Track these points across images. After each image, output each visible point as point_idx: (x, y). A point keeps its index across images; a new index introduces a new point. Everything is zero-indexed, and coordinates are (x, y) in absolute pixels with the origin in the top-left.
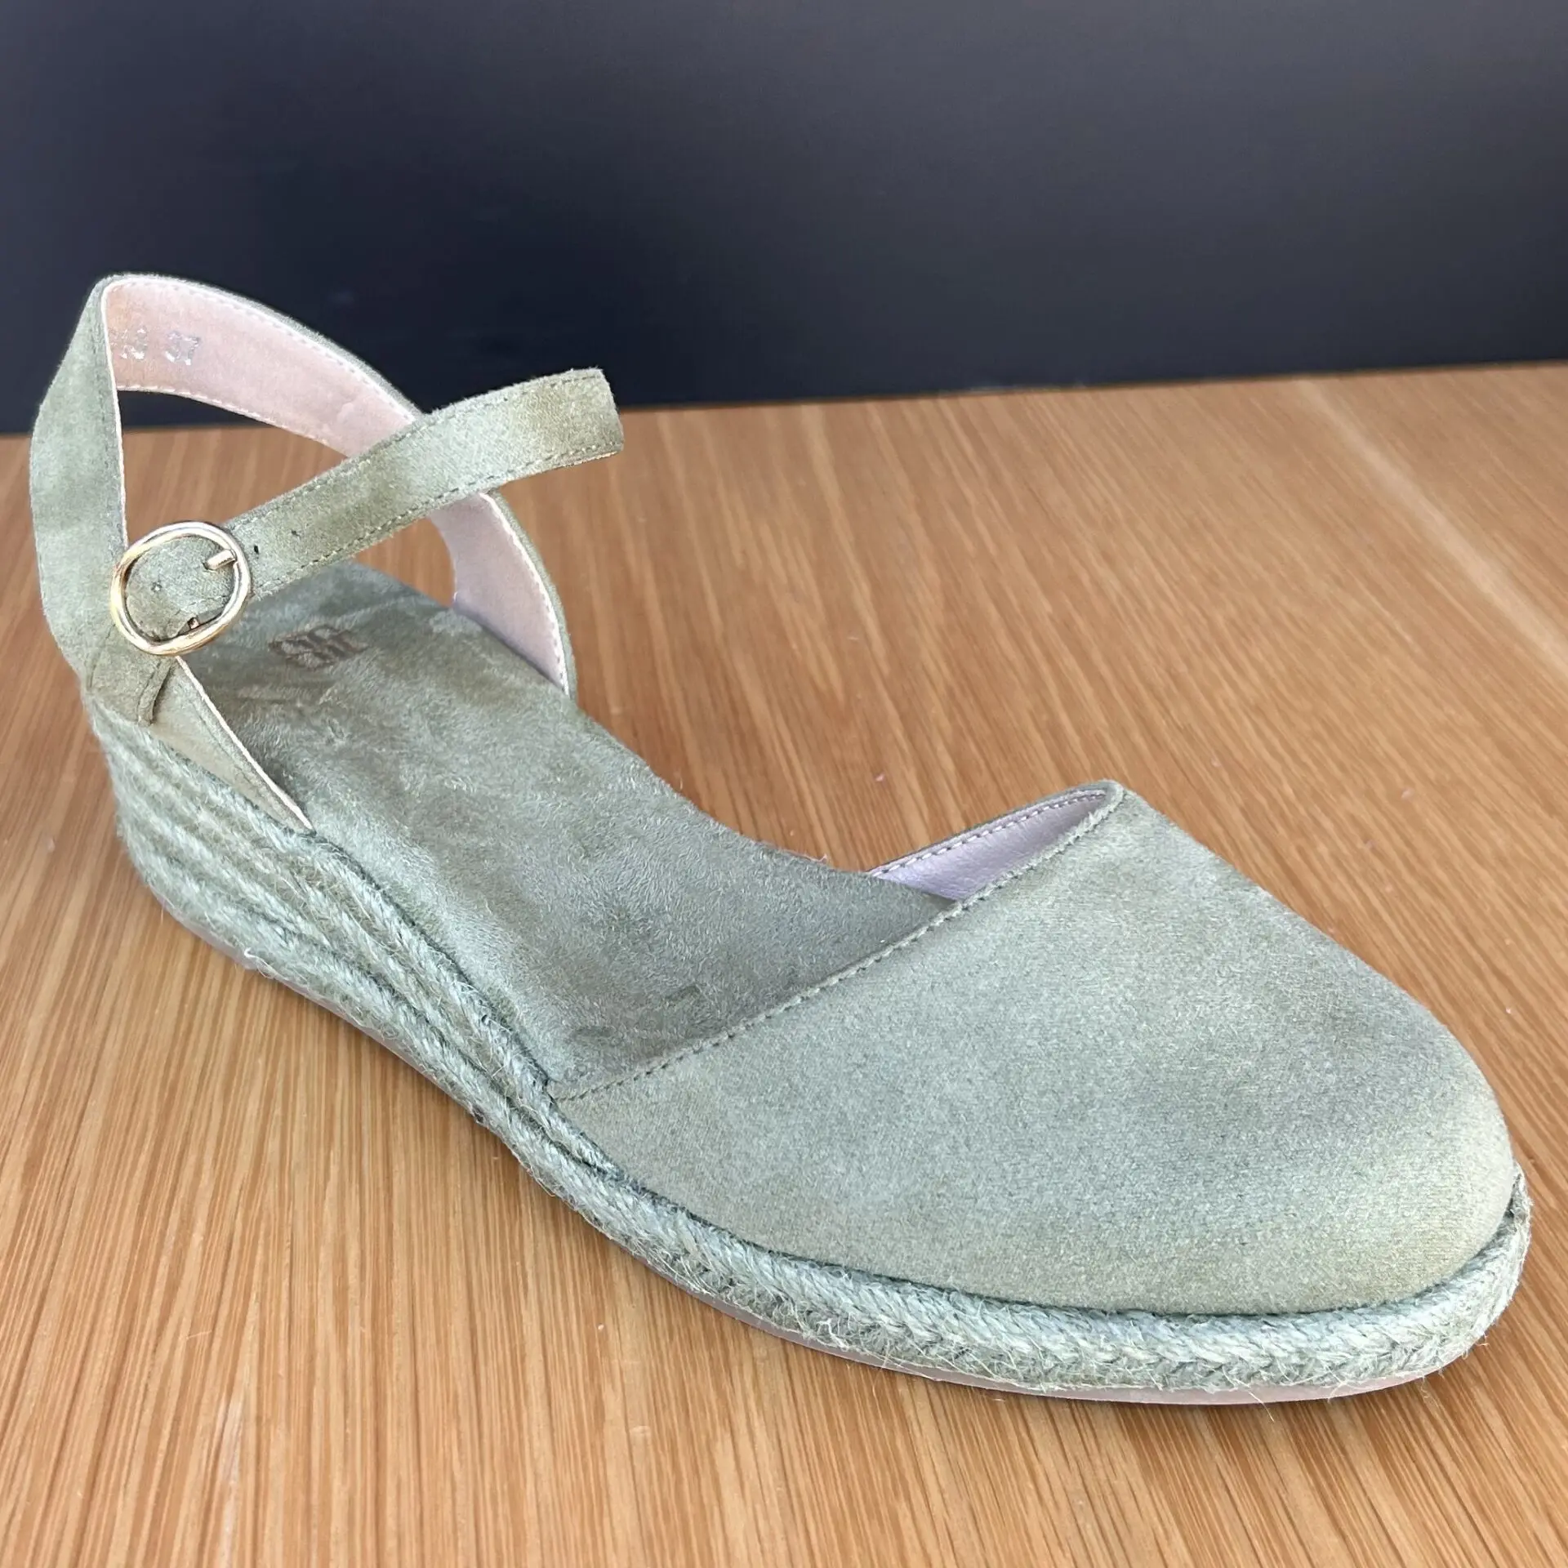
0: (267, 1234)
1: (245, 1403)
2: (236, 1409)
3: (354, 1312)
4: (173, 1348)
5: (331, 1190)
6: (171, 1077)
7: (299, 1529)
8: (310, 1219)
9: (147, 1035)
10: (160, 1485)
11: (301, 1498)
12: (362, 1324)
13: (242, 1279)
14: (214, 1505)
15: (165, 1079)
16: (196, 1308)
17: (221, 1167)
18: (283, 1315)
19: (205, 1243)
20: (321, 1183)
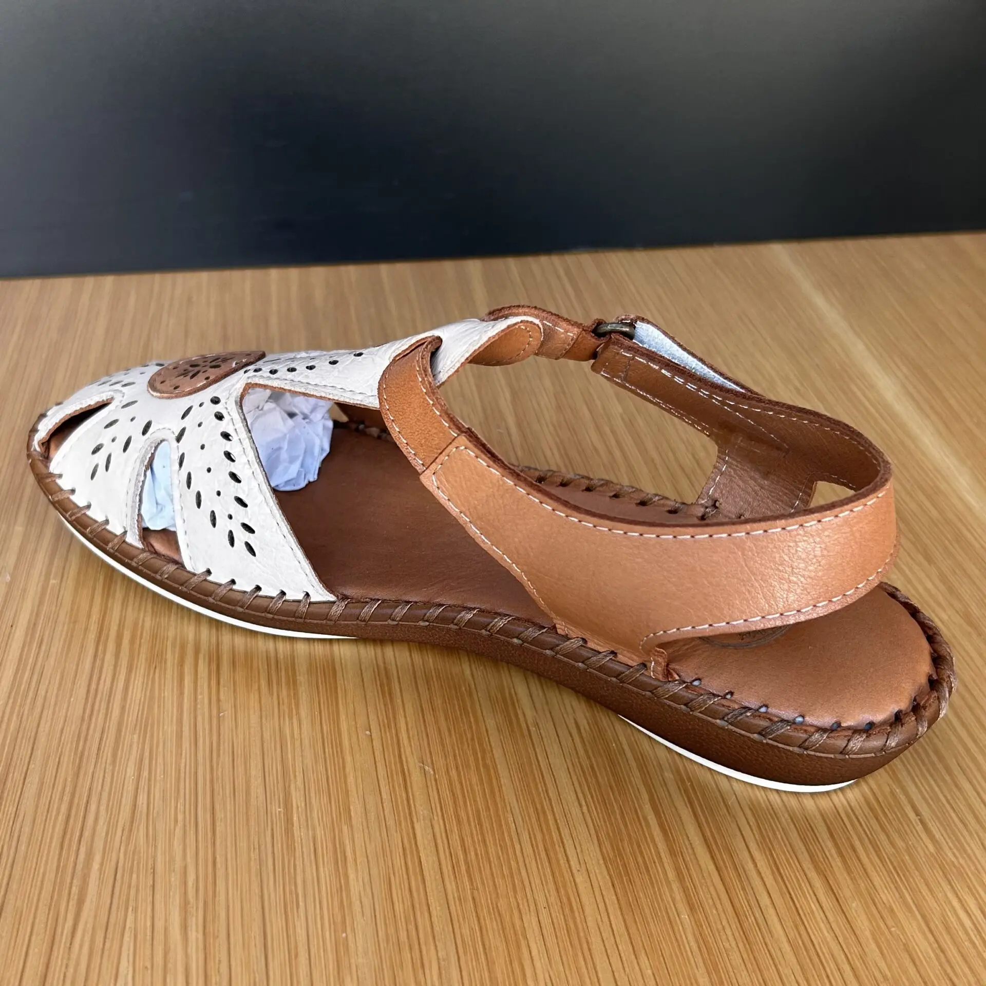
0: (138, 864)
3: (192, 922)
4: (81, 946)
5: (179, 832)
6: (80, 748)
8: (165, 854)
9: (66, 717)
12: (197, 931)
13: (124, 898)
15: (77, 748)
16: (95, 917)
17: (111, 814)
18: (149, 924)
19: (100, 870)
20: (172, 827)
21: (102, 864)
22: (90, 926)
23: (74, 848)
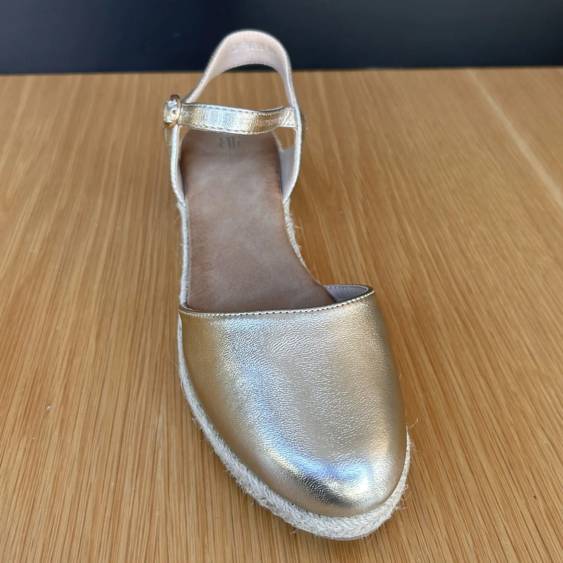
1: (163, 417)
2: (161, 419)
4: (142, 399)
6: (137, 307)
7: (180, 458)
9: (129, 293)
10: (141, 443)
11: (180, 449)
13: (161, 377)
14: (156, 450)
15: (135, 308)
16: (148, 386)
17: (153, 338)
19: (149, 364)
21: (150, 362)
22: (145, 389)
23: (136, 354)
